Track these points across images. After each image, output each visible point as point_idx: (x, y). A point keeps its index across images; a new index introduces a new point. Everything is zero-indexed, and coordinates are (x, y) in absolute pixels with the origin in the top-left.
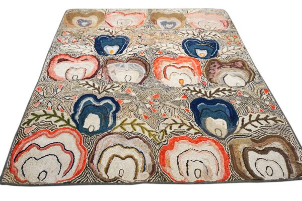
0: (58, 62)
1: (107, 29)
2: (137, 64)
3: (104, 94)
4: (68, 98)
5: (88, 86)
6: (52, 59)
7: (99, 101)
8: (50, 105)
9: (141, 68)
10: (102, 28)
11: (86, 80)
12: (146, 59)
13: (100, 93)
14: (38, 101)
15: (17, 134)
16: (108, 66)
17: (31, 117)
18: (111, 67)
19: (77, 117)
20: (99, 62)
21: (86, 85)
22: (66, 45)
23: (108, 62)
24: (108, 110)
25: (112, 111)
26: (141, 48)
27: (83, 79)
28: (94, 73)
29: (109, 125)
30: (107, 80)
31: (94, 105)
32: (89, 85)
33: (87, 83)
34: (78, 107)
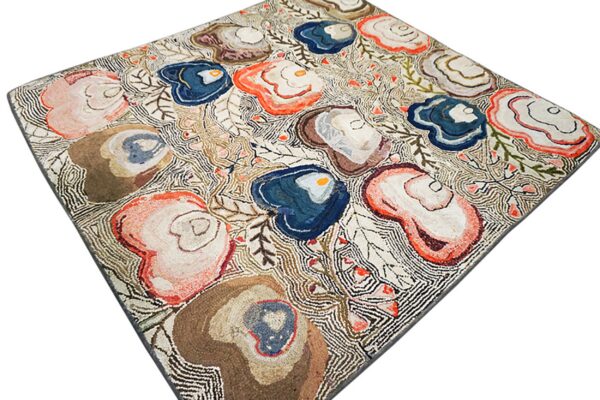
0: (444, 243)
1: (256, 244)
2: (317, 129)
3: (414, 131)
4: (473, 163)
5: (427, 158)
6: (452, 261)
7: (431, 129)
8: (508, 173)
9: (320, 121)
10: (260, 257)
11: (422, 167)
12: (291, 126)
13: (420, 136)
14: (525, 193)
15: (576, 168)
16: (362, 162)
17: (548, 177)
18: (358, 157)
19: (479, 131)
20: (367, 182)
21: (428, 162)
22: (391, 278)
23: (352, 169)
24: (429, 112)
25: (426, 108)
26: (270, 146)
27: (427, 173)
28: (397, 170)
29: (443, 100)
30: (390, 143)
31: (442, 129)
32: (423, 158)
33: (424, 162)
34: (466, 141)
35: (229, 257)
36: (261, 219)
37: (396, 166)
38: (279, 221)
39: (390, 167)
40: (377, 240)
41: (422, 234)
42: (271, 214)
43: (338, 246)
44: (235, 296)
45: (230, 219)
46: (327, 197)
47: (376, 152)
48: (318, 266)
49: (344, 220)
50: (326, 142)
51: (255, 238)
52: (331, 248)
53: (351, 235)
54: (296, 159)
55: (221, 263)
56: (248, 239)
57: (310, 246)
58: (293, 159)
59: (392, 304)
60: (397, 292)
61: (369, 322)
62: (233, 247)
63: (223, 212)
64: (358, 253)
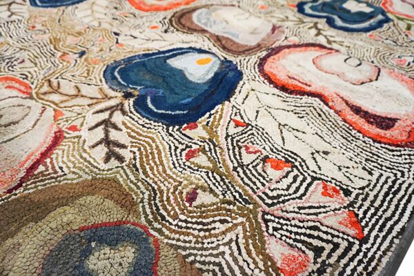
1: (98, 134)
2: (195, 20)
3: (308, 19)
4: (389, 42)
5: (332, 39)
7: (327, 18)
9: (199, 15)
10: (100, 151)
11: (328, 46)
12: (165, 18)
13: (317, 23)
16: (253, 44)
18: (248, 40)
19: (380, 17)
20: (263, 60)
21: (334, 42)
23: (241, 49)
24: (320, 7)
25: (315, 4)
26: (137, 34)
27: (337, 51)
28: (299, 49)
30: (283, 29)
31: (339, 17)
32: (327, 39)
33: (330, 42)
34: (371, 25)
35: (45, 155)
36: (112, 103)
37: (295, 46)
38: (140, 105)
39: (289, 47)
40: (293, 120)
41: (357, 110)
42: (127, 96)
43: (232, 130)
44: (36, 219)
45: (62, 105)
46: (211, 75)
47: (268, 36)
48: (202, 160)
49: (237, 98)
50: (206, 29)
51: (97, 125)
52: (221, 132)
53: (252, 115)
54: (168, 43)
55: (27, 165)
56: (85, 127)
57: (187, 132)
58: (163, 44)
59: (343, 214)
60: (347, 193)
61: (311, 254)
62: (58, 139)
63: (55, 98)
64: (266, 137)
